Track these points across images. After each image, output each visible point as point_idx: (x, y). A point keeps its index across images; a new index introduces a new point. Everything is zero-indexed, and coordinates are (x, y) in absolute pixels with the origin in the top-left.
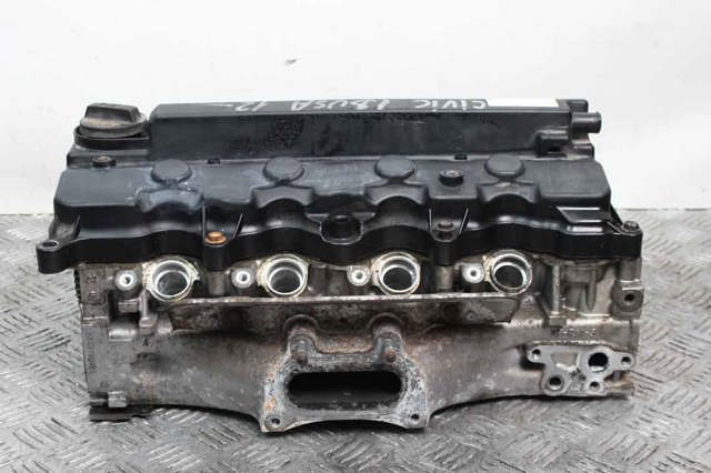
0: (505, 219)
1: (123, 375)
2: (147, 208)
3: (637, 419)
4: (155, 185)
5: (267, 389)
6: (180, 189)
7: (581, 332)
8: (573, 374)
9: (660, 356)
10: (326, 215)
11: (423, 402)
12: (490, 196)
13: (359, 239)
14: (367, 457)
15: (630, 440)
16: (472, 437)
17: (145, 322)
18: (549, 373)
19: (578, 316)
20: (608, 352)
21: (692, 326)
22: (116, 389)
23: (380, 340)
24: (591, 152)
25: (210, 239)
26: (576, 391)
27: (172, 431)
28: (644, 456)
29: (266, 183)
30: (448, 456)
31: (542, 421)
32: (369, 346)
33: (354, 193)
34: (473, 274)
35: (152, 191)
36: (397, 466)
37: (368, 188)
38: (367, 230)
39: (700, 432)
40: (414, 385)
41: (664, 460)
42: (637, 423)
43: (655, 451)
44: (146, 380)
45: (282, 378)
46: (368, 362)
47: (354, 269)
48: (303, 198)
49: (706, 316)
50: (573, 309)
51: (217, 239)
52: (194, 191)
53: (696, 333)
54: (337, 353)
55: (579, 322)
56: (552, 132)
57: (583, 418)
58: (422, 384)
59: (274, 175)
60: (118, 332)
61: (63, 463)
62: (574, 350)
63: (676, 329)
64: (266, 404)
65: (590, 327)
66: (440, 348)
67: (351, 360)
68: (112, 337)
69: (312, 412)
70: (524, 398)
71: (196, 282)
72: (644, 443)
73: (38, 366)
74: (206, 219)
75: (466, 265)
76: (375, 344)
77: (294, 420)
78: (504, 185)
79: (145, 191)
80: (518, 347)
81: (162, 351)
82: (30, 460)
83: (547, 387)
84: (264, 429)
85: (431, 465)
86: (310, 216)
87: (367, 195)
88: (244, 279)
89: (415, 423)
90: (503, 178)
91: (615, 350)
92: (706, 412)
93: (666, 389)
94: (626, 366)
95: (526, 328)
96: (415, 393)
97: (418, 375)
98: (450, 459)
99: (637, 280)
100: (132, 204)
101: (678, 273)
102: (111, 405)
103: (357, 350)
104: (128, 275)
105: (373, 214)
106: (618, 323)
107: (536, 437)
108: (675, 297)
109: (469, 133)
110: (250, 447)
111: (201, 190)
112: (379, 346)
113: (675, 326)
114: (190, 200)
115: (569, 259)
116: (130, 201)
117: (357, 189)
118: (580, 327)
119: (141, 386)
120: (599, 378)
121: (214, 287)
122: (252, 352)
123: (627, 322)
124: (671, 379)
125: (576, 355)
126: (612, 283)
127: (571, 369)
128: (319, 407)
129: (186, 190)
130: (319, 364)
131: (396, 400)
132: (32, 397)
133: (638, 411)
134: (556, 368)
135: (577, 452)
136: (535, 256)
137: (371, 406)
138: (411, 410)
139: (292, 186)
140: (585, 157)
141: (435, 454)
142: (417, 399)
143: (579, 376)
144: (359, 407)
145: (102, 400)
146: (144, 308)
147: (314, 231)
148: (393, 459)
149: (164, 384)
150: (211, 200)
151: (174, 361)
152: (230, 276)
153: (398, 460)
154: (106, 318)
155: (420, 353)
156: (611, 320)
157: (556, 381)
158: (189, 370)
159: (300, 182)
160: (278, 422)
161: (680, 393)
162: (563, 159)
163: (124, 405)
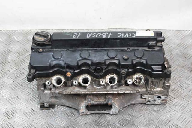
0: (138, 67)
1: (48, 100)
2: (52, 65)
3: (167, 111)
4: (54, 59)
5: (81, 107)
6: (60, 60)
7: (155, 92)
8: (153, 100)
9: (176, 89)
10: (95, 67)
11: (117, 110)
12: (135, 62)
13: (103, 73)
14: (104, 122)
15: (164, 118)
16: (128, 116)
17: (53, 90)
18: (147, 100)
19: (155, 88)
20: (161, 96)
21: (186, 78)
22: (46, 102)
23: (107, 99)
24: (161, 47)
25: (68, 75)
26: (154, 103)
27: (60, 113)
28: (166, 124)
29: (81, 59)
30: (122, 122)
31: (145, 111)
32: (105, 100)
33: (102, 62)
34: (130, 82)
35: (53, 61)
36: (110, 125)
37: (105, 60)
38: (105, 71)
39: (181, 116)
40: (115, 107)
41: (171, 125)
42: (167, 112)
43: (169, 122)
44: (53, 100)
45: (85, 106)
46: (105, 103)
47: (102, 80)
48: (89, 62)
49: (190, 74)
50: (154, 86)
51: (69, 75)
52: (63, 61)
53: (186, 81)
54: (97, 101)
55: (155, 90)
56: (152, 43)
57: (154, 110)
58: (117, 107)
59: (83, 57)
60: (46, 92)
61: (36, 123)
62: (153, 96)
63: (182, 79)
64: (81, 110)
65: (157, 91)
66: (121, 98)
67: (100, 102)
68: (45, 93)
69: (91, 111)
70: (141, 104)
71: (64, 81)
72: (167, 119)
73: (26, 90)
74: (67, 68)
75: (128, 79)
76: (106, 99)
77: (87, 113)
78: (138, 59)
79: (51, 61)
80: (140, 95)
81: (57, 96)
82: (28, 122)
83: (146, 102)
84: (81, 114)
85: (118, 125)
86: (91, 67)
87: (105, 62)
88: (76, 82)
89: (115, 113)
90: (138, 58)
91: (164, 96)
92: (183, 109)
93: (175, 101)
94: (166, 99)
95: (142, 91)
96: (115, 108)
97: (116, 105)
98: (123, 123)
99: (169, 82)
100: (49, 65)
101: (186, 57)
102: (45, 106)
103: (102, 100)
104: (48, 82)
105: (106, 67)
106: (164, 90)
107: (143, 116)
108: (183, 67)
109: (131, 43)
110: (77, 119)
111: (65, 61)
112: (107, 100)
113: (181, 78)
114: (62, 63)
115: (153, 78)
116: (48, 64)
117: (103, 61)
118: (155, 91)
119: (52, 102)
120: (159, 101)
121: (69, 84)
122: (78, 99)
123: (166, 90)
124: (177, 98)
125: (154, 97)
126: (163, 82)
127: (152, 99)
128: (93, 111)
129: (61, 61)
130: (93, 103)
131: (111, 109)
132: (26, 101)
133: (168, 109)
134: (149, 99)
135: (151, 121)
136: (145, 76)
137: (105, 110)
138: (114, 111)
139: (87, 60)
140: (160, 48)
141: (119, 122)
142: (116, 109)
143: (155, 100)
144: (102, 111)
145: (43, 104)
146: (52, 87)
147: (92, 71)
148: (110, 123)
149: (57, 101)
150: (67, 64)
151: (60, 98)
152: (72, 82)
153: (111, 123)
154: (43, 89)
155: (116, 100)
156: (162, 90)
157: (149, 101)
158: (63, 100)
159: (89, 59)
160: (84, 113)
161: (179, 102)
162: (154, 50)
163: (48, 106)
